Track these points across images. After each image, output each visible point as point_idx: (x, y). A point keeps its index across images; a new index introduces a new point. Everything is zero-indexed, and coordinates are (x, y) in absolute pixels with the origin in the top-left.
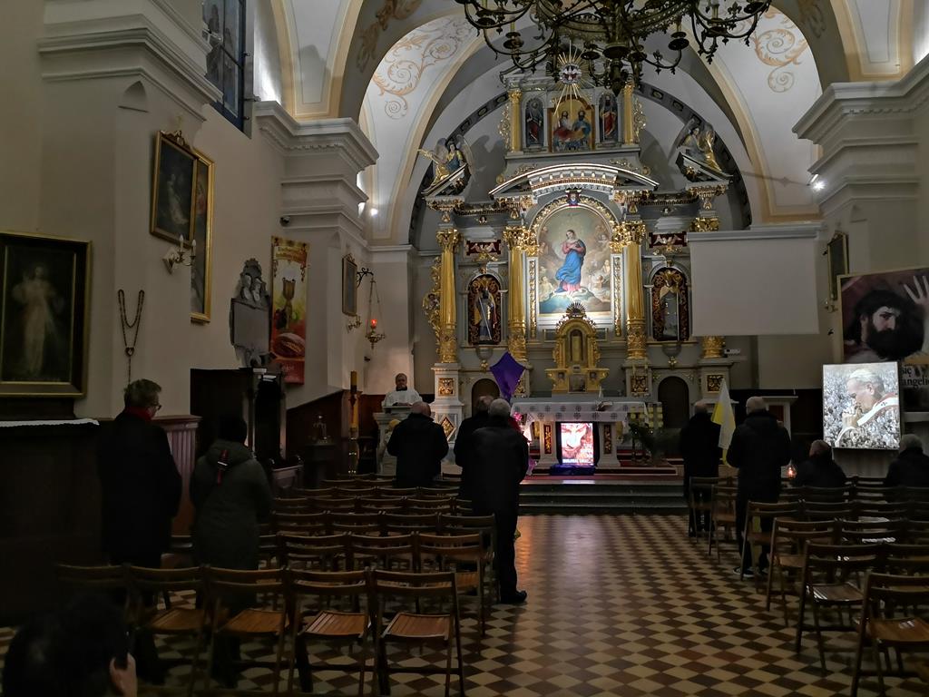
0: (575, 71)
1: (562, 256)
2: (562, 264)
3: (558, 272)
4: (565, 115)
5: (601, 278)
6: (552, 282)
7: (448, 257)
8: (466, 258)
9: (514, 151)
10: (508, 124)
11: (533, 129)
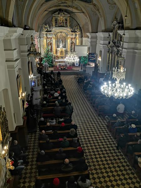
0: (62, 15)
4: (60, 20)
7: (45, 40)
8: (47, 40)
9: (54, 26)
10: (53, 22)
11: (56, 23)
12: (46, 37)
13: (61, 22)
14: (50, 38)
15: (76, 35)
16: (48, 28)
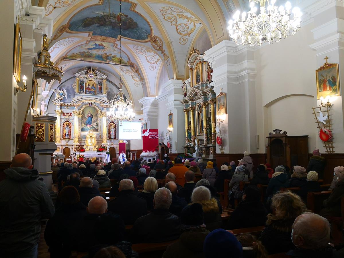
0: (92, 75)
1: (87, 118)
2: (87, 120)
3: (86, 121)
4: (89, 85)
5: (96, 124)
6: (85, 124)
8: (63, 117)
9: (77, 93)
10: (75, 86)
11: (81, 87)
12: (61, 112)
13: (90, 87)
16: (64, 96)
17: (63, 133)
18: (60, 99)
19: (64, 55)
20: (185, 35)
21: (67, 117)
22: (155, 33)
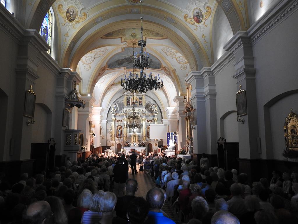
0: (135, 93)
4: (134, 99)
7: (113, 123)
8: (116, 123)
9: (125, 106)
10: (124, 101)
11: (128, 102)
12: (115, 119)
13: (134, 101)
14: (120, 120)
15: (154, 116)
16: (117, 108)
17: (117, 133)
18: (114, 110)
19: (112, 83)
20: (184, 64)
21: (119, 123)
22: (164, 65)
